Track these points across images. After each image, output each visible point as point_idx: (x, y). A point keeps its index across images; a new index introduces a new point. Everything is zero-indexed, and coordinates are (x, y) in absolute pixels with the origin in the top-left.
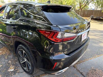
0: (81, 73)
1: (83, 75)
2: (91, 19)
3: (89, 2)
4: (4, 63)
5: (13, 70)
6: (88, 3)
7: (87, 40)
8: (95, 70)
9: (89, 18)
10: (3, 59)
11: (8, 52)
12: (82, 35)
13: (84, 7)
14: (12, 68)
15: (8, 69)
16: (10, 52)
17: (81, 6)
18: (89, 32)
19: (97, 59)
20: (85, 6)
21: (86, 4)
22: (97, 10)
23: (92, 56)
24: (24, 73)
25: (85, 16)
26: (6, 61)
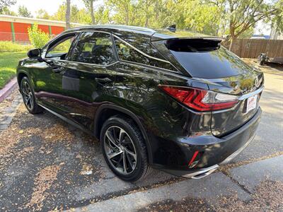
0: (242, 187)
1: (246, 190)
2: (262, 64)
3: (256, 18)
4: (67, 158)
5: (91, 172)
6: (252, 21)
7: (257, 112)
8: (274, 182)
9: (256, 60)
10: (63, 151)
11: (69, 137)
12: (247, 100)
13: (243, 30)
14: (88, 168)
15: (80, 171)
16: (73, 136)
17: (233, 29)
18: (260, 94)
19: (277, 159)
20: (246, 28)
21: (249, 23)
22: (277, 41)
23: (266, 152)
24: (117, 179)
25: (243, 54)
26: (70, 154)
